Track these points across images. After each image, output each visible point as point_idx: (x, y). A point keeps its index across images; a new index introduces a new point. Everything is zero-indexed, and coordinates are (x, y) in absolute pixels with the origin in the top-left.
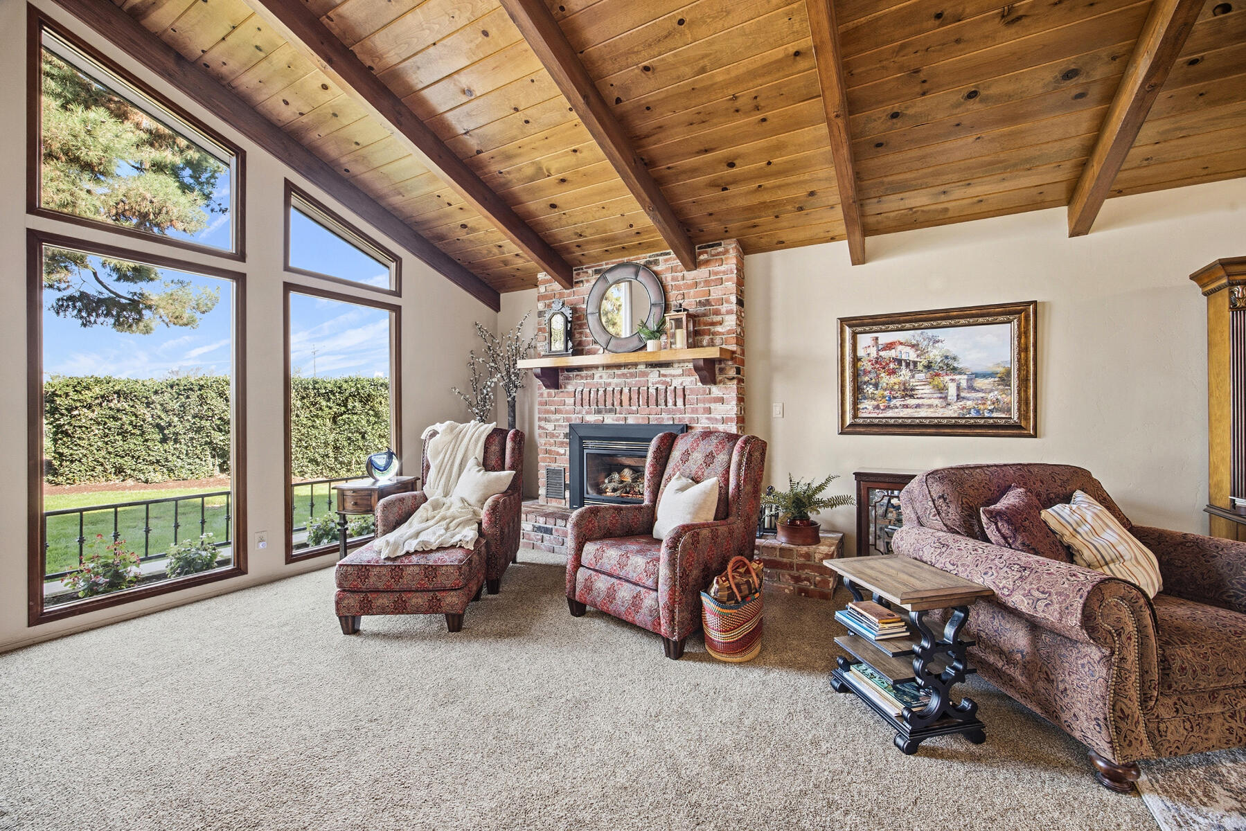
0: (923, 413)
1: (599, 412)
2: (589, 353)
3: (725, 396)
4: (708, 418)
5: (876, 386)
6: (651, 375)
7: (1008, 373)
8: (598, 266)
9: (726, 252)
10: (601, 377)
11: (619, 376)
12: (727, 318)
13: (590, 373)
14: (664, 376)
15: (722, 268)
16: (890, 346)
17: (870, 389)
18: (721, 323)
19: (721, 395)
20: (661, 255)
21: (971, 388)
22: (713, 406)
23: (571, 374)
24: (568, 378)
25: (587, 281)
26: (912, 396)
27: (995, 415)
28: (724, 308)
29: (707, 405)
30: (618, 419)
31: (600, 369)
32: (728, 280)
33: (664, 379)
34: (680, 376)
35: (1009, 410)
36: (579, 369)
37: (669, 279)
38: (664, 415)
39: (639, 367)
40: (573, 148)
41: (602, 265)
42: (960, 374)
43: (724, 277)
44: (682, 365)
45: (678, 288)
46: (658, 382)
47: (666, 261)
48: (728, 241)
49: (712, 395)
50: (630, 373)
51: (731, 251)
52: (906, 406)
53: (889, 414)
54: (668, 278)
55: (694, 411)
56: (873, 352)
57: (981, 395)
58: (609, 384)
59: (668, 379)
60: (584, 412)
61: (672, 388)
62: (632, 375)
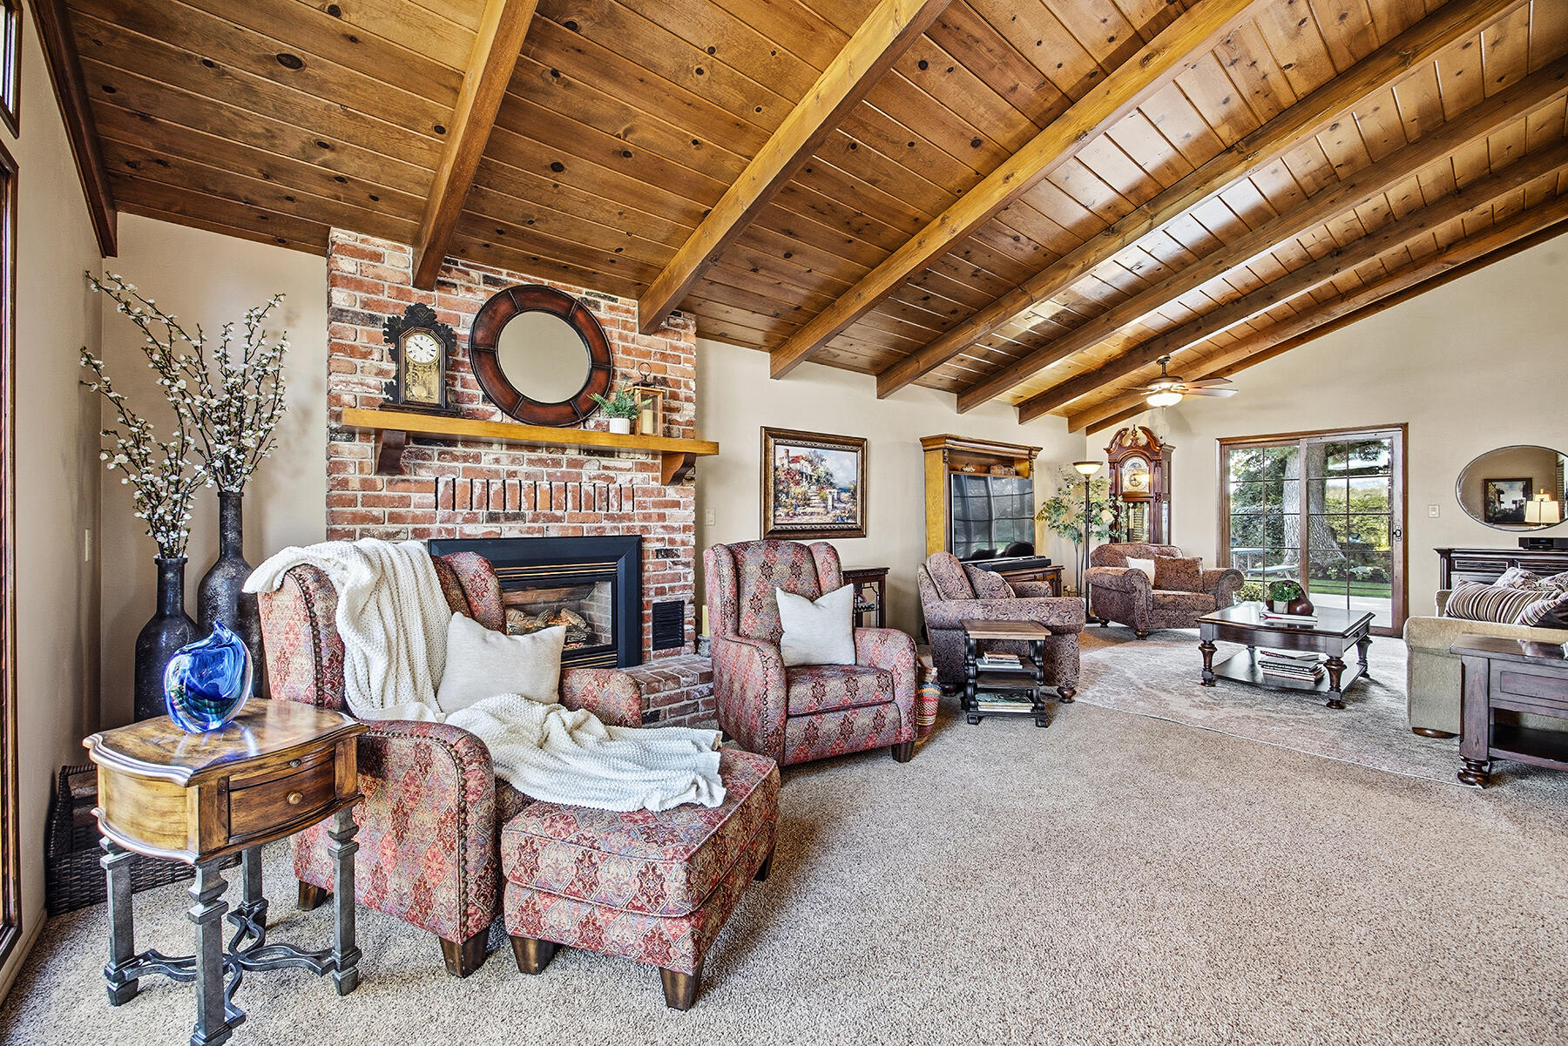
0: (815, 519)
1: (493, 518)
2: (471, 415)
3: (682, 500)
4: (663, 527)
5: (787, 494)
6: (587, 466)
7: (855, 490)
8: (492, 271)
9: (686, 326)
10: (497, 461)
11: (531, 462)
12: (686, 405)
13: (472, 451)
14: (605, 468)
15: (682, 344)
16: (796, 460)
17: (783, 497)
18: (677, 410)
19: (677, 498)
20: (604, 297)
21: (839, 500)
22: (668, 511)
23: (427, 449)
24: (424, 456)
25: (469, 289)
26: (808, 505)
27: (849, 521)
28: (683, 392)
29: (662, 511)
30: (529, 530)
31: (495, 447)
32: (686, 361)
33: (607, 472)
34: (629, 470)
35: (855, 518)
36: (449, 441)
37: (615, 335)
38: (606, 524)
39: (567, 451)
40: (696, 137)
41: (500, 273)
42: (834, 488)
43: (682, 356)
44: (632, 455)
45: (627, 351)
46: (598, 477)
47: (612, 308)
48: (687, 314)
49: (667, 498)
50: (553, 460)
51: (691, 327)
52: (805, 514)
53: (795, 520)
54: (613, 333)
55: (647, 517)
56: (785, 461)
57: (843, 505)
58: (512, 474)
59: (612, 473)
60: (459, 519)
61: (617, 485)
62: (556, 463)
